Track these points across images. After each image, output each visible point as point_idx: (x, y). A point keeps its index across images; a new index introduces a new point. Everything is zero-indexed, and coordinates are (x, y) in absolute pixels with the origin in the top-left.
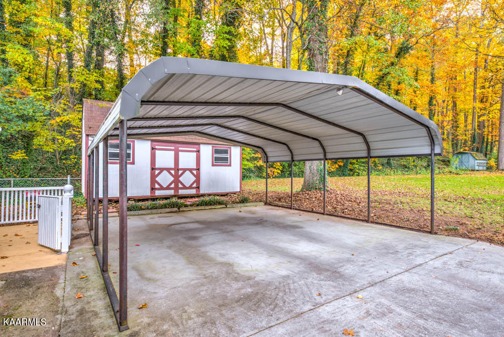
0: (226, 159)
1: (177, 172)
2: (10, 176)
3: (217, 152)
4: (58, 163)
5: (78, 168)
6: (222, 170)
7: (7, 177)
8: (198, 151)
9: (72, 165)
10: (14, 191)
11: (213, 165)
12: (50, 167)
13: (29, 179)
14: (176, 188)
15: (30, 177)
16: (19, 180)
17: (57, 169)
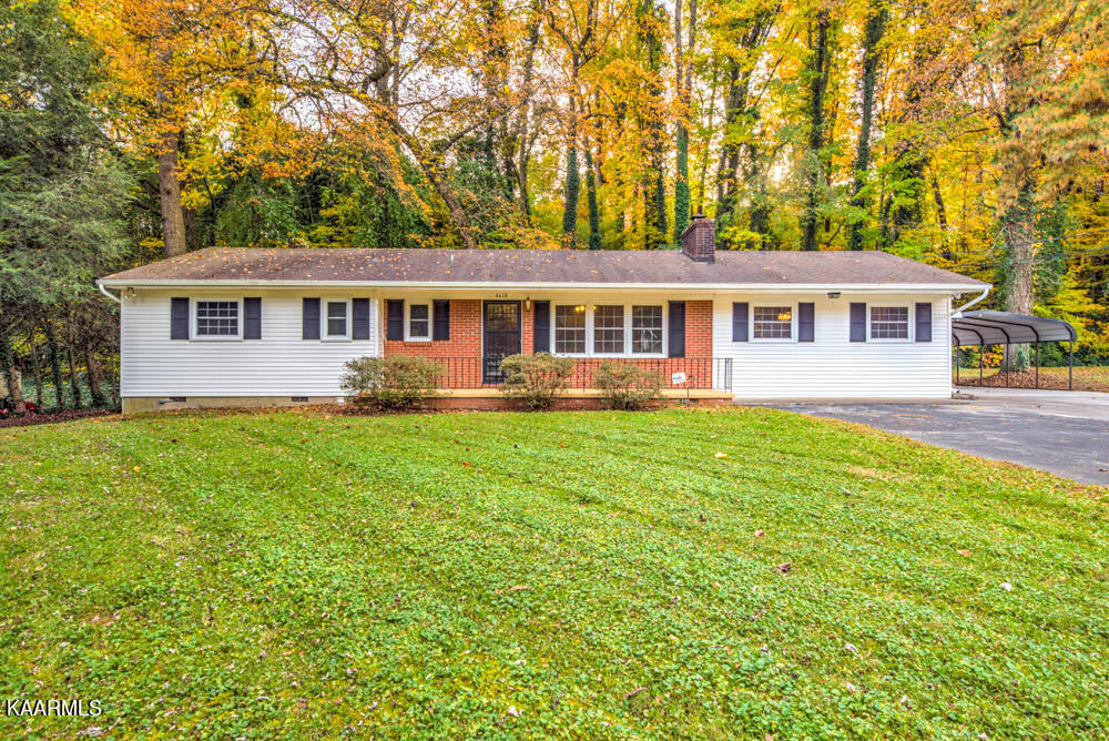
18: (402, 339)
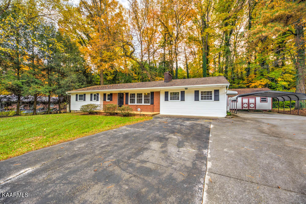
0: (266, 100)
1: (249, 104)
3: (262, 98)
6: (264, 104)
8: (255, 99)
11: (260, 102)
14: (249, 108)
18: (106, 101)
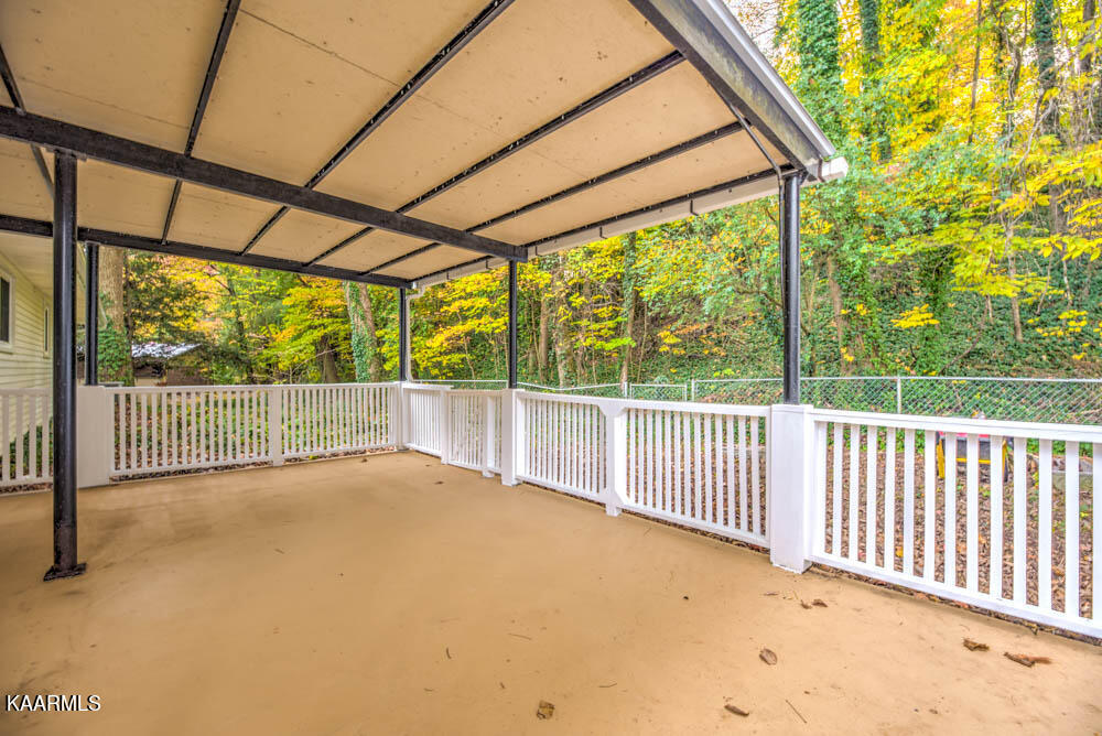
2: (895, 371)
4: (1020, 337)
5: (1092, 347)
7: (888, 373)
9: (1068, 341)
10: (864, 429)
12: (997, 350)
13: (942, 378)
15: (943, 373)
16: (917, 382)
17: (1017, 353)
